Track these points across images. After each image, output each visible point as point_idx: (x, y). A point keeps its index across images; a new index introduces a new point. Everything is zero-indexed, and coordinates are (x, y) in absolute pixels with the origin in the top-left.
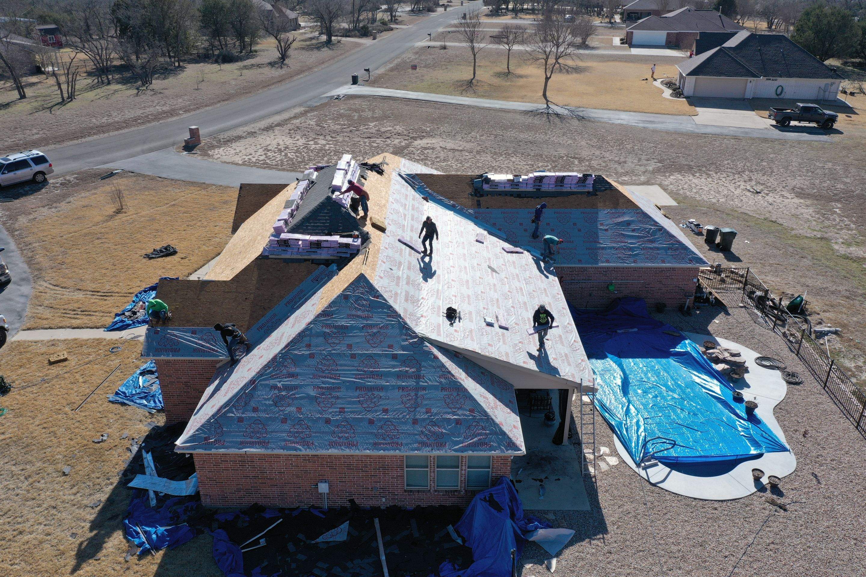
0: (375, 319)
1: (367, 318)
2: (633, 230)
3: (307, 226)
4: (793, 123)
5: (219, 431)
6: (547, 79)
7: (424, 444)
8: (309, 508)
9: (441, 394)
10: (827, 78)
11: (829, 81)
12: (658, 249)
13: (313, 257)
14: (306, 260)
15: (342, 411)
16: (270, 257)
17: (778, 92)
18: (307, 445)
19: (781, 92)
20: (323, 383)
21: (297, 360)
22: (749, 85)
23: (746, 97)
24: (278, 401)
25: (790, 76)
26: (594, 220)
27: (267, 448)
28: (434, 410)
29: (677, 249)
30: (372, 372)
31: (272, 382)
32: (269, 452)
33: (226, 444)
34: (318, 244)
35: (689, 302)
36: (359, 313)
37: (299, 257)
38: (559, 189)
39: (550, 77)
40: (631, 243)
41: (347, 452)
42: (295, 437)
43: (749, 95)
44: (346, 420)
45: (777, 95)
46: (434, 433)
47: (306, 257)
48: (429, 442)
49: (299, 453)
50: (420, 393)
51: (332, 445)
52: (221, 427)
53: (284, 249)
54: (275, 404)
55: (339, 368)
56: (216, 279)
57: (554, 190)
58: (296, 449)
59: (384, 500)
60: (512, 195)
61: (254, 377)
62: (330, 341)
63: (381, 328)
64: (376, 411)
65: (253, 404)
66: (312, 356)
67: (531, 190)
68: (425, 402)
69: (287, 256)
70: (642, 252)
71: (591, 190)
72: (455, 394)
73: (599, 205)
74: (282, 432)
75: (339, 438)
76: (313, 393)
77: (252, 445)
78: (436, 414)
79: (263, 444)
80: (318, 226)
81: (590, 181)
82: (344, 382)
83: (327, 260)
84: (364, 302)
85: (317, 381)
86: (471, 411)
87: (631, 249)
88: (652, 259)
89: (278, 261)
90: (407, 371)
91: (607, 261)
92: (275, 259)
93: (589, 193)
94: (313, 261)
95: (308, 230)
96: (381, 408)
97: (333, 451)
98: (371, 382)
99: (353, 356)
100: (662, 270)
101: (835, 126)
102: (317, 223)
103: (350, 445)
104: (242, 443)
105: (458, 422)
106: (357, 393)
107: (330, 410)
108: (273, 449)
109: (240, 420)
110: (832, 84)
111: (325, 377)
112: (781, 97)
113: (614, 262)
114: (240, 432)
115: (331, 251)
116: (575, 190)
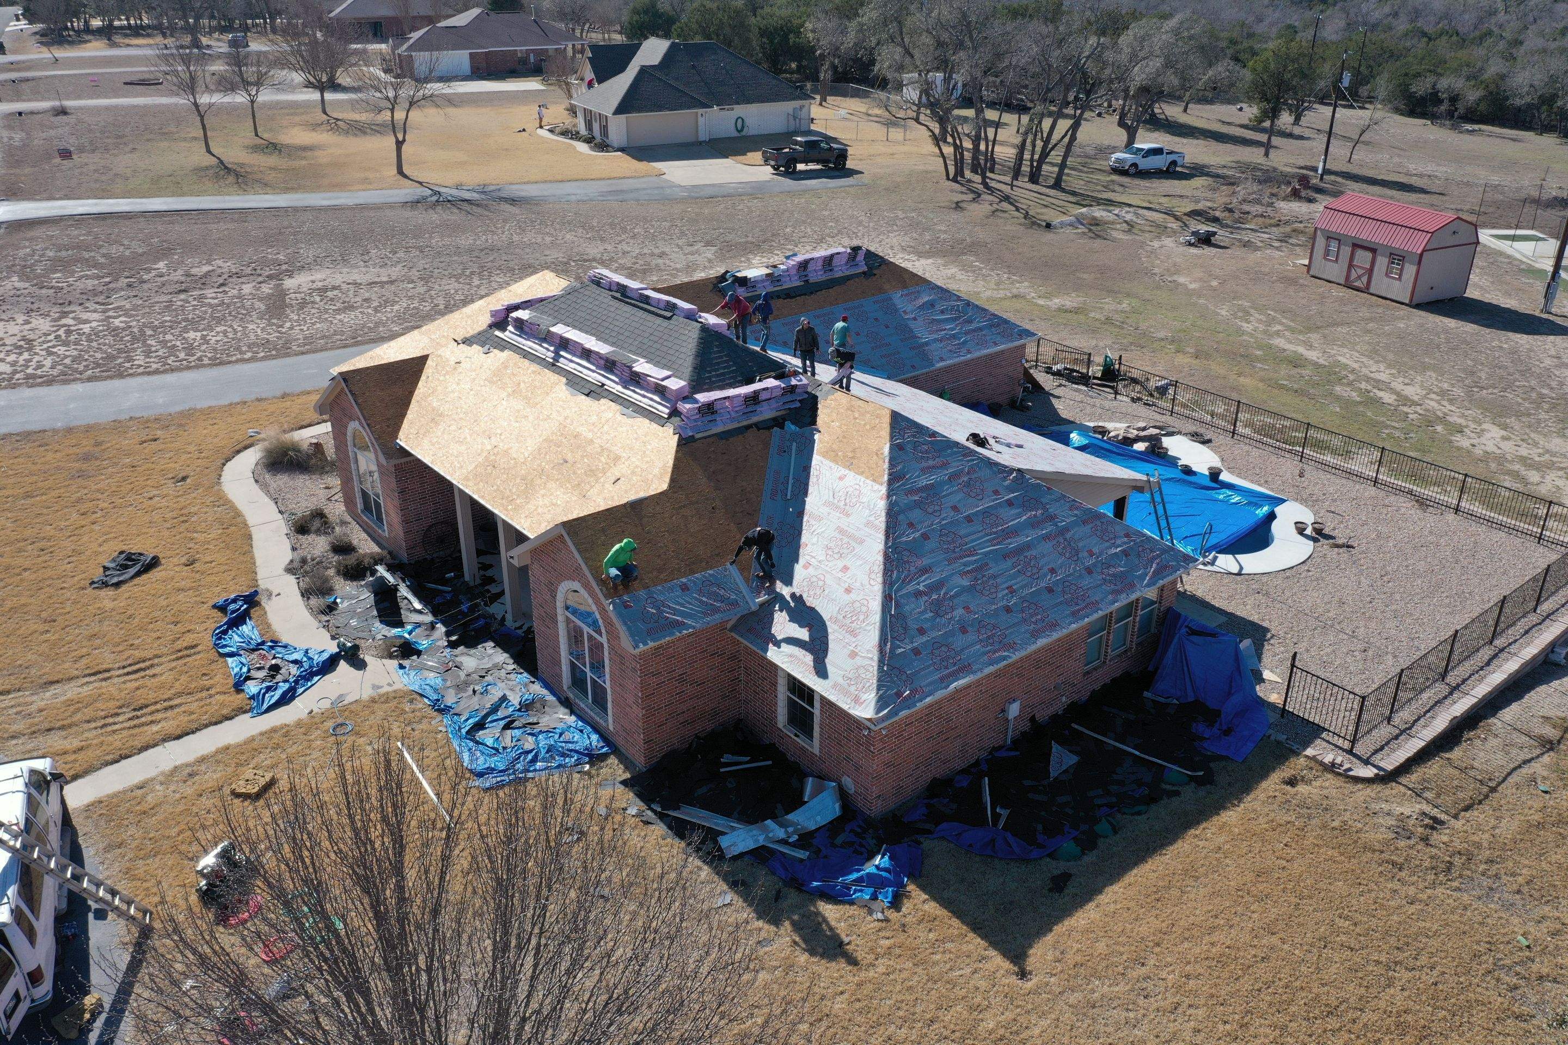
0: (954, 464)
1: (945, 465)
2: (942, 312)
3: (709, 378)
4: (801, 167)
5: (904, 677)
6: (399, 144)
7: (1117, 592)
8: (990, 753)
9: (1087, 529)
10: (794, 99)
11: (796, 104)
12: (980, 329)
13: (755, 419)
14: (748, 427)
15: (1012, 591)
16: (698, 436)
17: (739, 127)
18: (1011, 647)
19: (743, 127)
20: (965, 565)
21: (914, 549)
22: (701, 120)
23: (702, 138)
24: (938, 608)
25: (749, 101)
26: (891, 309)
27: (974, 672)
28: (1096, 550)
29: (999, 325)
30: (1003, 530)
31: (911, 588)
32: (979, 675)
33: (927, 690)
34: (754, 399)
35: (1020, 393)
36: (931, 463)
37: (736, 425)
38: (828, 276)
39: (404, 140)
40: (952, 329)
41: (1056, 636)
42: (992, 644)
43: (703, 136)
44: (1023, 599)
45: (739, 131)
46: (1114, 575)
47: (745, 423)
48: (1119, 587)
49: (1010, 661)
50: (1068, 536)
51: (1035, 635)
52: (901, 671)
53: (710, 418)
54: (937, 615)
55: (966, 540)
56: (648, 495)
57: (824, 278)
58: (1004, 658)
59: (1064, 699)
60: (779, 297)
61: (884, 591)
62: (930, 510)
63: (968, 473)
64: (1045, 576)
65: (913, 626)
66: (925, 537)
67: (798, 283)
68: (1080, 545)
69: (719, 429)
70: (969, 337)
71: (865, 269)
72: (1098, 523)
73: (887, 286)
74: (972, 645)
75: (1035, 623)
76: (965, 582)
77: (954, 676)
78: (1101, 554)
79: (965, 669)
80: (723, 374)
81: (860, 257)
82: (986, 554)
83: (774, 419)
84: (926, 447)
85: (957, 566)
86: (1127, 535)
87: (954, 337)
88: (983, 344)
89: (711, 440)
90: (1035, 516)
91: (942, 359)
92: (705, 438)
93: (864, 273)
94: (758, 426)
95: (714, 382)
96: (1045, 570)
97: (1042, 642)
98: (1013, 543)
99: (969, 519)
100: (991, 357)
101: (850, 164)
102: (717, 370)
103: (1054, 626)
104: (942, 679)
105: (1125, 553)
106: (1009, 563)
107: (1000, 595)
108: (981, 670)
109: (916, 652)
110: (801, 107)
111: (961, 557)
112: (744, 133)
113: (950, 358)
114: (929, 666)
115: (774, 404)
116: (848, 273)
